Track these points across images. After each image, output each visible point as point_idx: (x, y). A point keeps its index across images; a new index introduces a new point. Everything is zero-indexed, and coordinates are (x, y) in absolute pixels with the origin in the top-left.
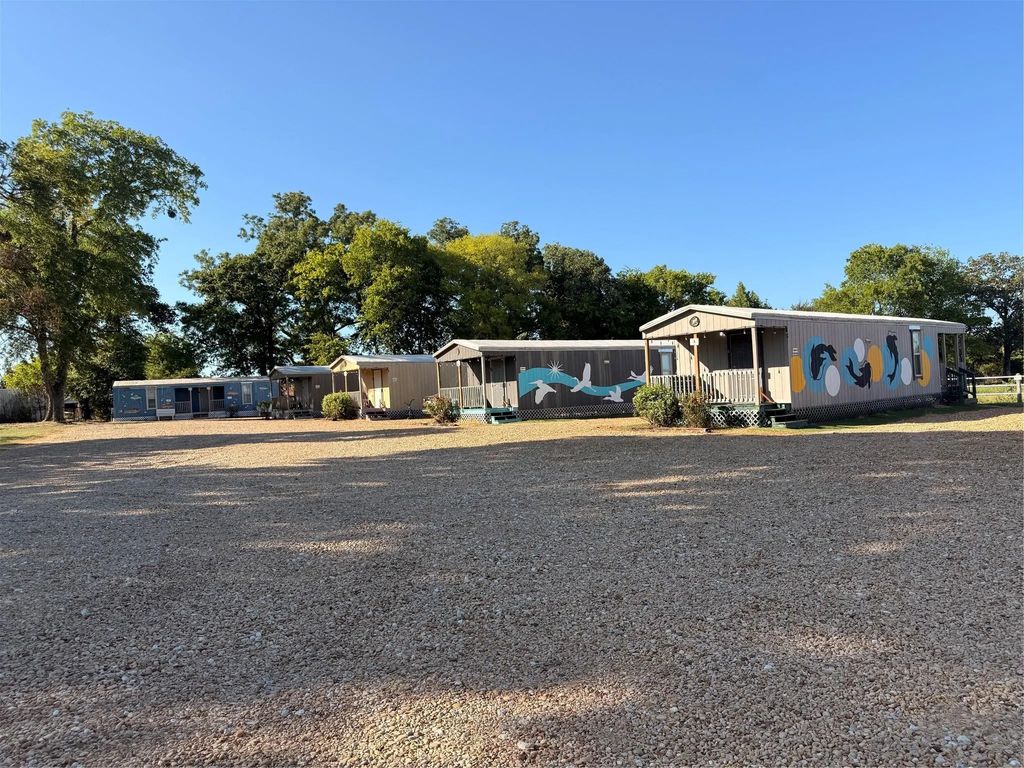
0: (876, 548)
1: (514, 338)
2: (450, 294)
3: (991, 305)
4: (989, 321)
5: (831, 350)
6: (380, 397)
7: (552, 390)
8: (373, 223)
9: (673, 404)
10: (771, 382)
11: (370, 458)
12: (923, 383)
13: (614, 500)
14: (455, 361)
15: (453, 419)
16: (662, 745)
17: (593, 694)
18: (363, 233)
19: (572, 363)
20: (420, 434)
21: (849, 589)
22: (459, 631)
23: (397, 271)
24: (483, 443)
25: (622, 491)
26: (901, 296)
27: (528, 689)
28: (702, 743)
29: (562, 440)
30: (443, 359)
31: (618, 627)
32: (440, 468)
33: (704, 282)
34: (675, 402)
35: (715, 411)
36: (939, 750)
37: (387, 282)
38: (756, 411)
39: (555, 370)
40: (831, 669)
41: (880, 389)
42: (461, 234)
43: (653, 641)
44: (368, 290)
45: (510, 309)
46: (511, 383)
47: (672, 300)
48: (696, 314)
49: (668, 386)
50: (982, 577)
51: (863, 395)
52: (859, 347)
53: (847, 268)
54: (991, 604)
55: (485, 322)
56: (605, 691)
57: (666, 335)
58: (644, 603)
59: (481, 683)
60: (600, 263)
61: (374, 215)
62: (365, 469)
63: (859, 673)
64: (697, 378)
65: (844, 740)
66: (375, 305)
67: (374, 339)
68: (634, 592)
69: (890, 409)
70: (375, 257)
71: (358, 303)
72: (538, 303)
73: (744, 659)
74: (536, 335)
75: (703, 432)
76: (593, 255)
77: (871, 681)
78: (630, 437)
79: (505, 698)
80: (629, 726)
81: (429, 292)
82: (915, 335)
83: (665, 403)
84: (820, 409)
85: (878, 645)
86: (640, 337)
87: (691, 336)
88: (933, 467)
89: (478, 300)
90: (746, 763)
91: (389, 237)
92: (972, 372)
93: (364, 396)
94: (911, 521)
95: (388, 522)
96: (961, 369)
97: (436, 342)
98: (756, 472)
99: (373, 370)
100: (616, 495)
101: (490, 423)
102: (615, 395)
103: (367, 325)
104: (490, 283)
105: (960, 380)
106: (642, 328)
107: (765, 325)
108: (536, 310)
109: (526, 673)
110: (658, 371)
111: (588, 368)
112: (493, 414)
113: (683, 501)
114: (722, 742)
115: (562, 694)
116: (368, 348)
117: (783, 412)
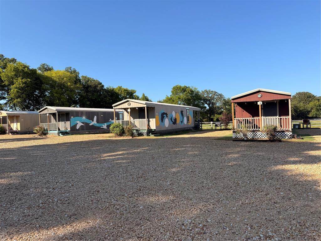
0: (174, 170)
1: (69, 107)
2: (46, 90)
3: (206, 103)
4: (206, 107)
5: (166, 114)
6: (16, 126)
7: (83, 124)
8: (15, 63)
9: (122, 129)
10: (150, 123)
11: (10, 149)
12: (190, 124)
13: (101, 160)
14: (46, 114)
15: (45, 134)
16: (107, 236)
17: (86, 223)
18: (11, 66)
19: (90, 116)
20: (32, 140)
21: (166, 182)
22: (40, 208)
23: (24, 80)
24: (56, 142)
25: (104, 157)
26: (185, 100)
27: (64, 224)
28: (119, 233)
29: (85, 141)
30: (42, 113)
31: (97, 200)
32: (39, 152)
33: (133, 92)
34: (123, 129)
35: (135, 131)
36: (183, 225)
37: (20, 84)
38: (146, 131)
39: (84, 118)
40: (158, 206)
41: (179, 126)
42: (50, 69)
43: (108, 204)
44: (12, 87)
45: (69, 96)
46: (68, 122)
47: (123, 97)
48: (130, 102)
49: (121, 124)
50: (199, 176)
51: (175, 127)
52: (174, 113)
53: (172, 91)
54: (200, 183)
55: (59, 100)
56: (90, 221)
57: (120, 108)
58: (106, 192)
59: (46, 225)
60: (101, 84)
61: (16, 60)
62: (7, 153)
63: (166, 206)
64: (130, 121)
65: (159, 226)
66: (15, 92)
67: (14, 105)
68: (104, 189)
69: (181, 131)
70: (15, 75)
71: (8, 91)
72: (79, 95)
73: (135, 206)
74: (78, 106)
75: (131, 138)
76: (98, 81)
77: (169, 208)
78: (108, 140)
79: (55, 229)
80: (97, 232)
81: (37, 89)
82: (188, 111)
83: (120, 129)
84: (163, 131)
85: (171, 197)
86: (112, 108)
87: (128, 108)
88: (190, 147)
89: (56, 93)
90: (131, 237)
91: (21, 68)
92: (201, 121)
93: (9, 126)
94: (183, 162)
95: (15, 172)
96: (198, 120)
97: (40, 107)
98: (145, 149)
99: (13, 116)
100: (102, 158)
101: (60, 136)
102: (105, 126)
103: (12, 99)
104: (61, 87)
105: (198, 123)
106: (113, 105)
107: (149, 106)
108: (78, 97)
109: (63, 219)
110: (118, 119)
111: (95, 117)
112: (60, 133)
113: (123, 159)
114: (125, 232)
115: (75, 225)
116: (11, 108)
117: (154, 131)
